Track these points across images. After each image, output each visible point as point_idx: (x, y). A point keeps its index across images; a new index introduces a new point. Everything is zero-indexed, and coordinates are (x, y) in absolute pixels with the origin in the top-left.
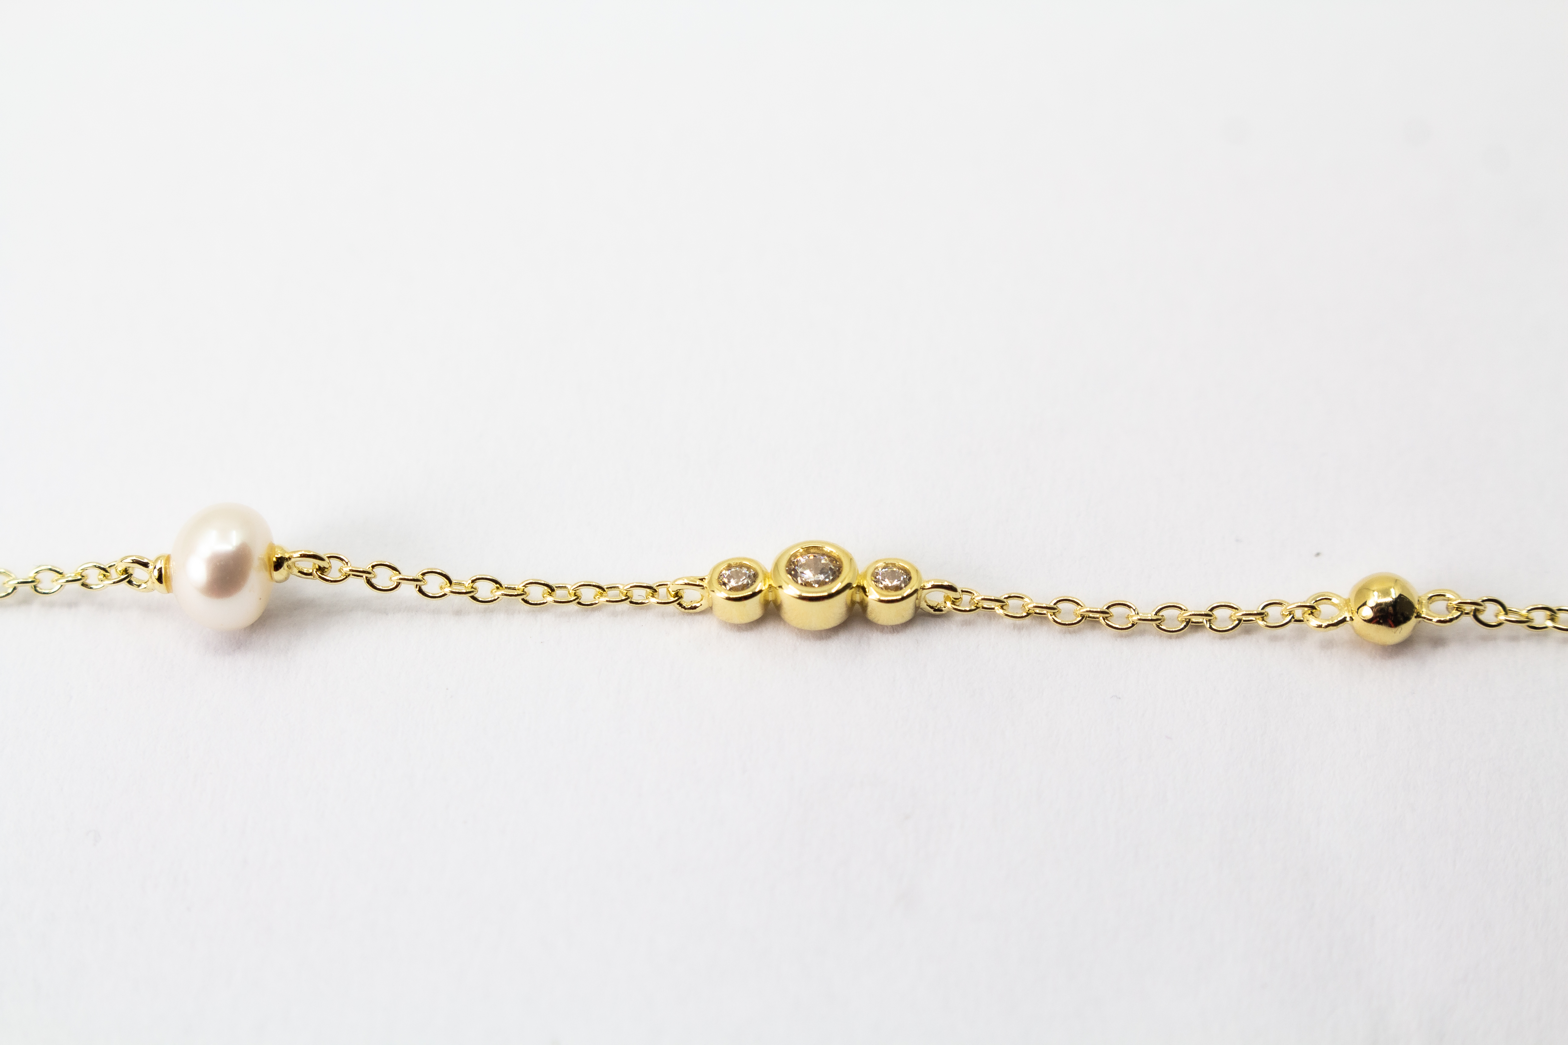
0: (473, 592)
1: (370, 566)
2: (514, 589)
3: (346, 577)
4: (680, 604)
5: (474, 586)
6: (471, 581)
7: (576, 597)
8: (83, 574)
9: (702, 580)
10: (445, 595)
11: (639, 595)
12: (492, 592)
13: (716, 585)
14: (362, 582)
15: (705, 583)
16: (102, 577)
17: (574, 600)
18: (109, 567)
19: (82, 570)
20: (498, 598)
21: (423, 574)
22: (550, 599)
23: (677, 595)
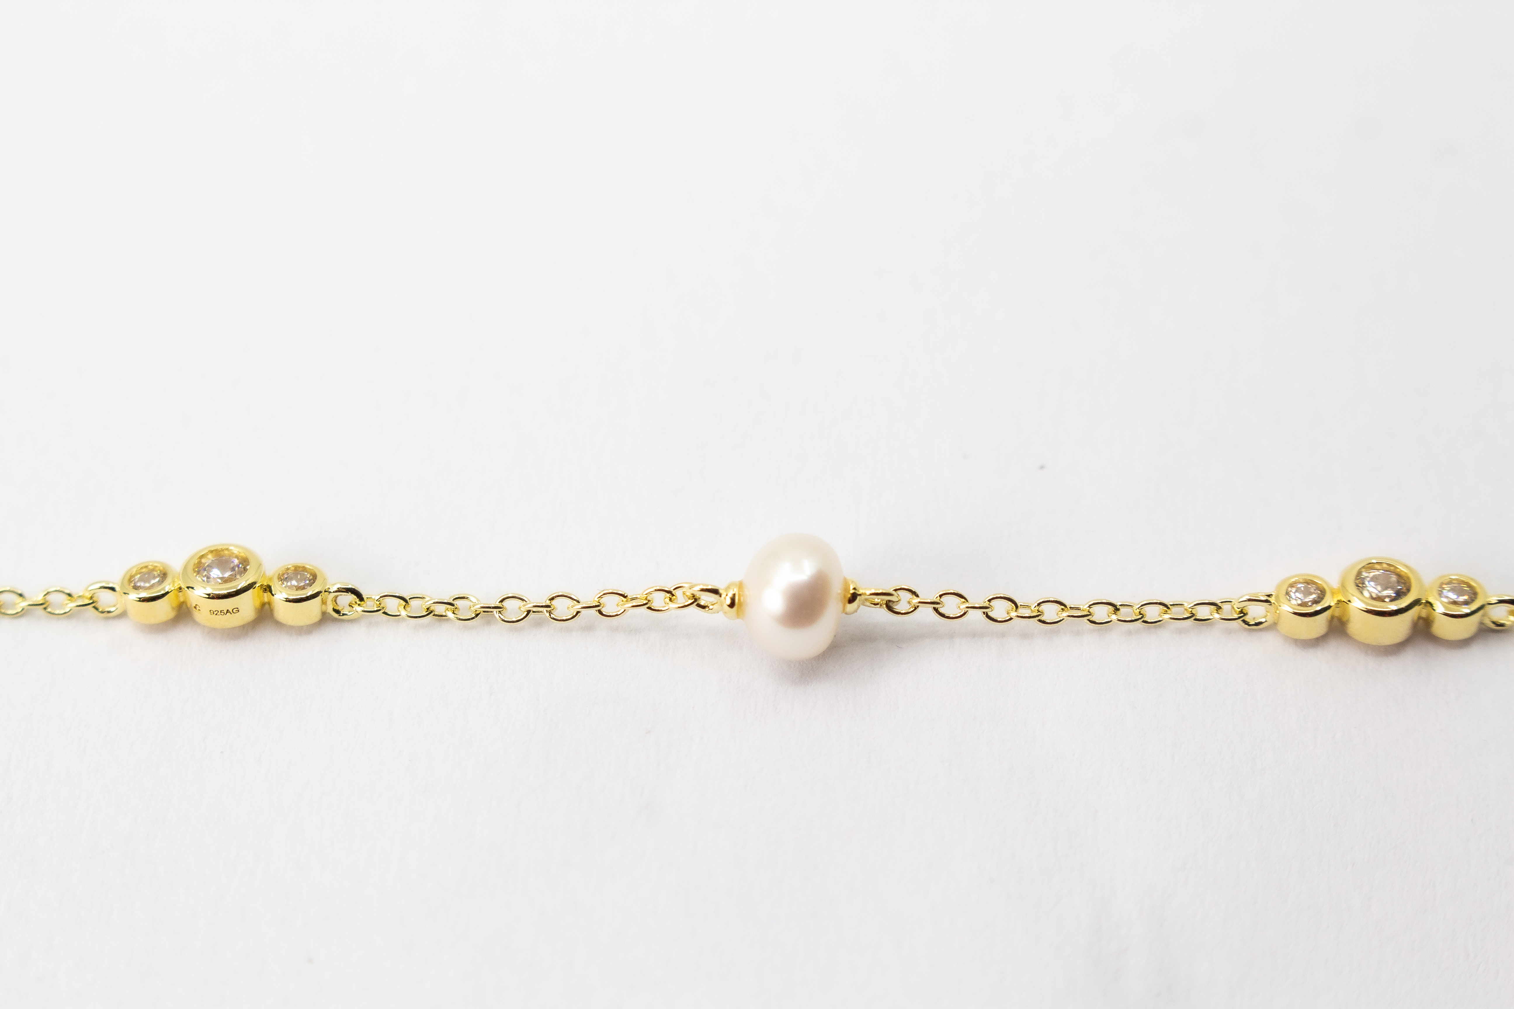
0: (1040, 615)
1: (938, 595)
2: (1078, 609)
3: (915, 609)
4: (1244, 621)
5: (1040, 609)
6: (1037, 605)
7: (1141, 616)
8: (648, 598)
9: (1269, 596)
10: (1011, 619)
11: (1203, 612)
12: (1058, 614)
13: (1283, 598)
14: (929, 609)
15: (1272, 600)
16: (668, 600)
17: (1140, 619)
18: (674, 589)
19: (646, 594)
20: (1063, 619)
21: (990, 601)
22: (1114, 617)
23: (1243, 613)
